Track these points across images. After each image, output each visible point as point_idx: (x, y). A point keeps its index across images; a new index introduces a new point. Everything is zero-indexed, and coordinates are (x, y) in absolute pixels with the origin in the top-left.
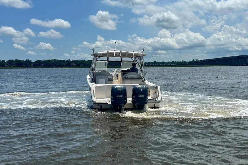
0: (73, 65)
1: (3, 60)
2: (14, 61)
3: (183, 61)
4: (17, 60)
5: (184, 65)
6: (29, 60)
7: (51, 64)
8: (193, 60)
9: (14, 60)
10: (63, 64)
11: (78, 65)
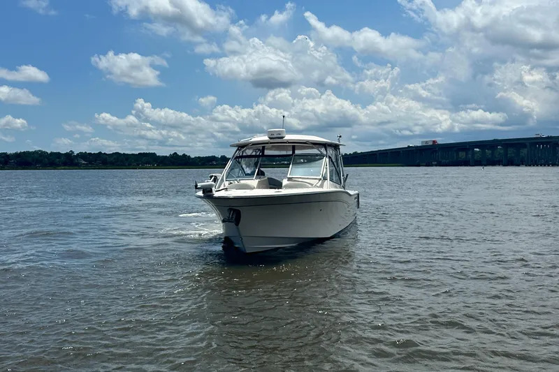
0: (79, 163)
7: (31, 161)
10: (58, 160)
11: (90, 163)
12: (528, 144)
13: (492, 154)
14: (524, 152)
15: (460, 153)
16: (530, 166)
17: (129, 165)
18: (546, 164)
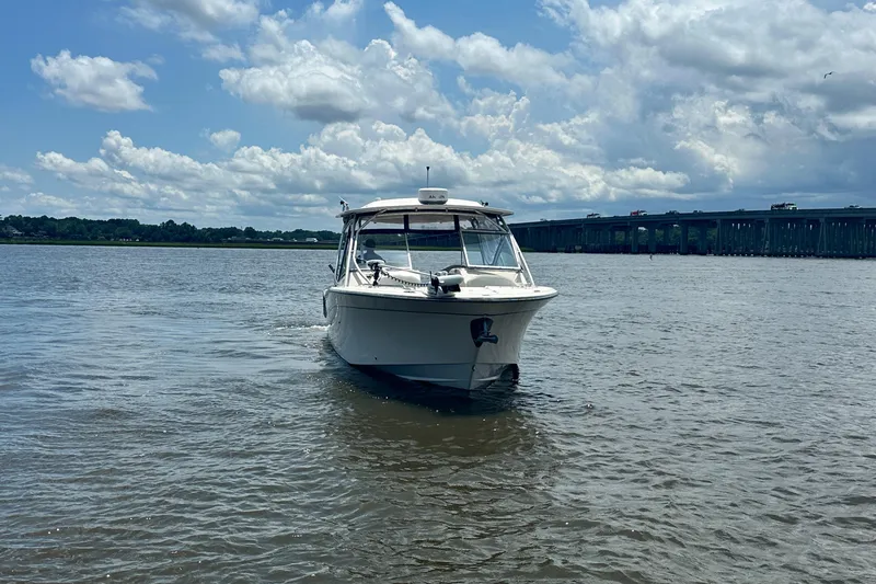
0: (8, 233)
11: (27, 233)
12: (718, 222)
13: (665, 235)
14: (713, 233)
15: (617, 233)
16: (721, 255)
17: (94, 238)
18: (745, 253)
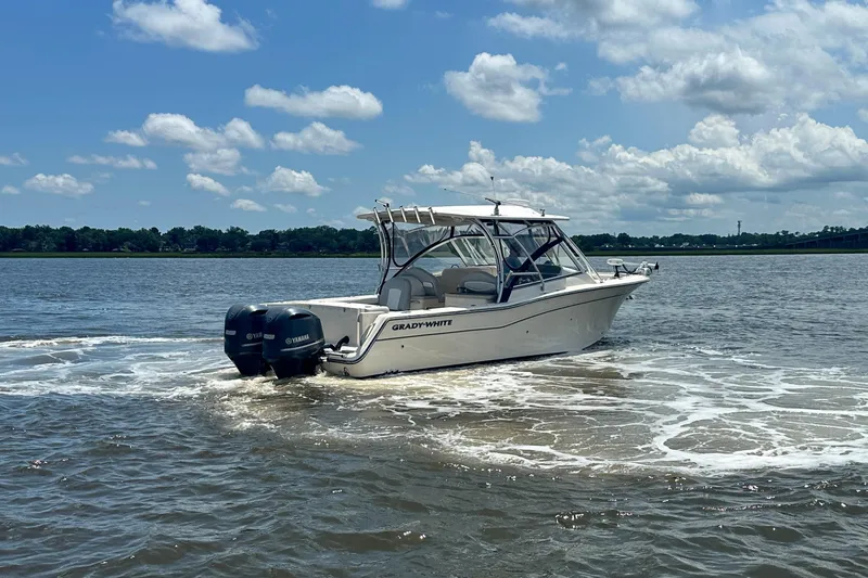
1: (155, 230)
2: (190, 232)
3: (784, 232)
4: (199, 229)
5: (790, 247)
6: (238, 229)
7: (311, 244)
8: (826, 227)
9: (189, 227)
10: (352, 242)
